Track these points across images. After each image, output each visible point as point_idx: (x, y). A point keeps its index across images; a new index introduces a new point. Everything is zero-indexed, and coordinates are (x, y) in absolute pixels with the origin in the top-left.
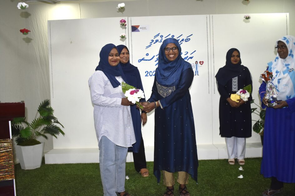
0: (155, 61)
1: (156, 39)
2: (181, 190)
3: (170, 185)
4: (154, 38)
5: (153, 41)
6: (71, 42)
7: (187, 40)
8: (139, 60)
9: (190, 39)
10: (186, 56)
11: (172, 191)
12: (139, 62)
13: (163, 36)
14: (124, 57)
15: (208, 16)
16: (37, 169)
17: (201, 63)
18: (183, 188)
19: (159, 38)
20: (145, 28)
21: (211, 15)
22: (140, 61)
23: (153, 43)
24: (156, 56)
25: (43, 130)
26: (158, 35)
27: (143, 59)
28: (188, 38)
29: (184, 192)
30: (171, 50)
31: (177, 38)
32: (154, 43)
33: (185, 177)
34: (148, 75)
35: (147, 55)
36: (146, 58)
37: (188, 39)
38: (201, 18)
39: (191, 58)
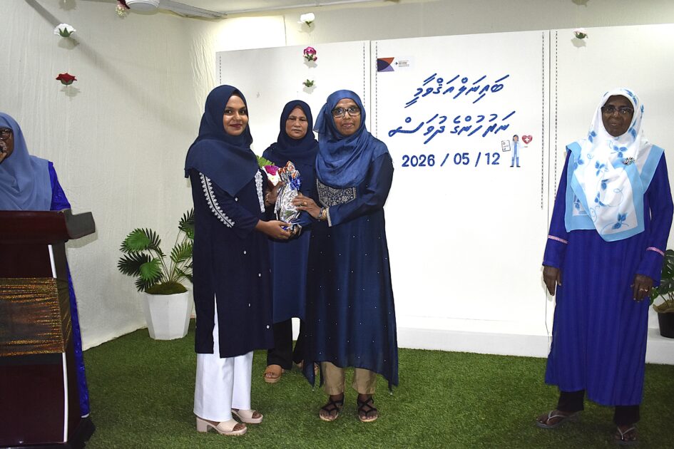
0: (425, 134)
1: (429, 86)
2: (361, 405)
3: (335, 392)
4: (424, 85)
5: (421, 90)
6: (258, 95)
7: (497, 88)
8: (390, 132)
9: (502, 85)
10: (492, 124)
11: (337, 405)
12: (390, 136)
13: (442, 80)
14: (293, 125)
15: (547, 32)
16: (175, 340)
17: (527, 139)
18: (364, 401)
19: (434, 84)
20: (405, 63)
21: (553, 32)
22: (393, 135)
23: (420, 95)
24: (427, 123)
25: (189, 266)
26: (432, 78)
27: (399, 130)
28: (498, 83)
29: (366, 409)
30: (347, 113)
31: (474, 84)
32: (423, 96)
33: (368, 379)
34: (409, 163)
35: (408, 120)
36: (406, 127)
37: (497, 86)
38: (532, 39)
39: (504, 128)
